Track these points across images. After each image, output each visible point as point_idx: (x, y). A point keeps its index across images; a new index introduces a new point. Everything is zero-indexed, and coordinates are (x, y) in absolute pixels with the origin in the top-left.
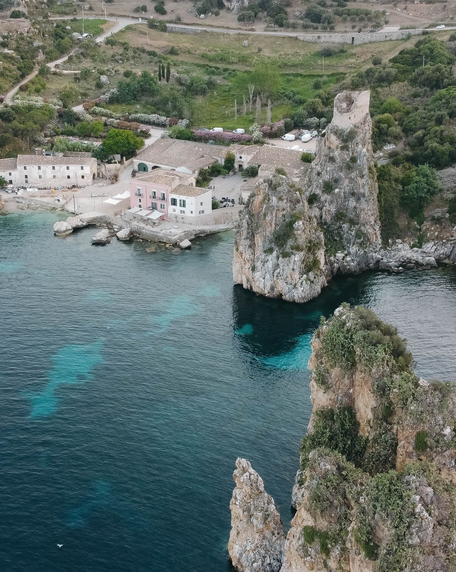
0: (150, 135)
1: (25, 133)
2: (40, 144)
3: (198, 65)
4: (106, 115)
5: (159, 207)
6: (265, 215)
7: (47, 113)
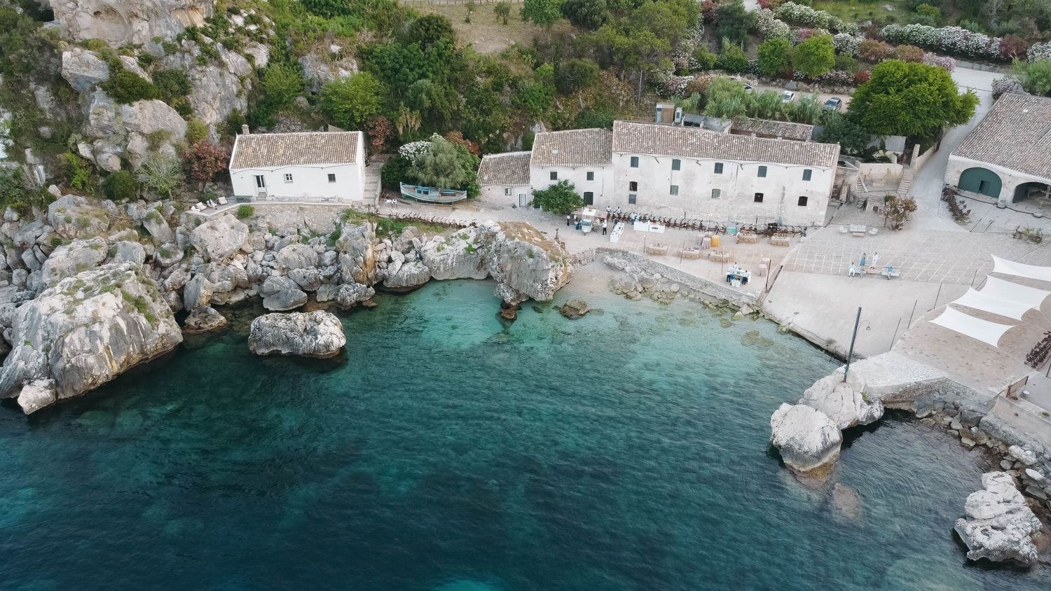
1: (631, 59)
2: (666, 92)
7: (682, 9)
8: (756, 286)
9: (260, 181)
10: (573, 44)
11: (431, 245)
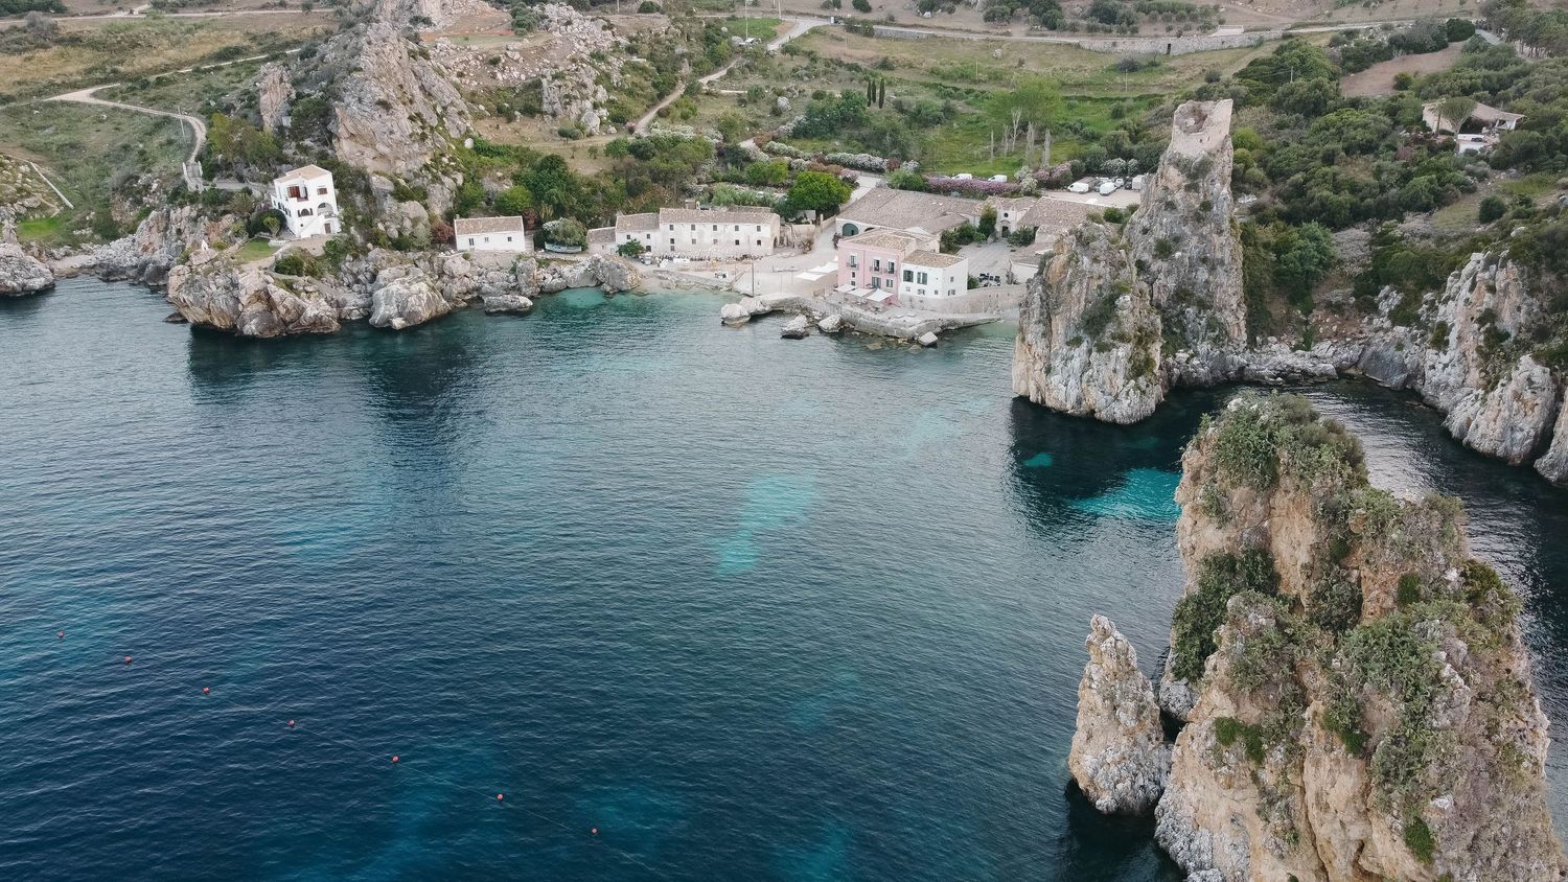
0: (858, 184)
1: (670, 176)
2: (691, 194)
3: (926, 85)
4: (789, 154)
5: (883, 283)
6: (1070, 285)
7: (701, 148)
8: (730, 278)
9: (471, 242)
10: (636, 169)
11: (565, 269)
